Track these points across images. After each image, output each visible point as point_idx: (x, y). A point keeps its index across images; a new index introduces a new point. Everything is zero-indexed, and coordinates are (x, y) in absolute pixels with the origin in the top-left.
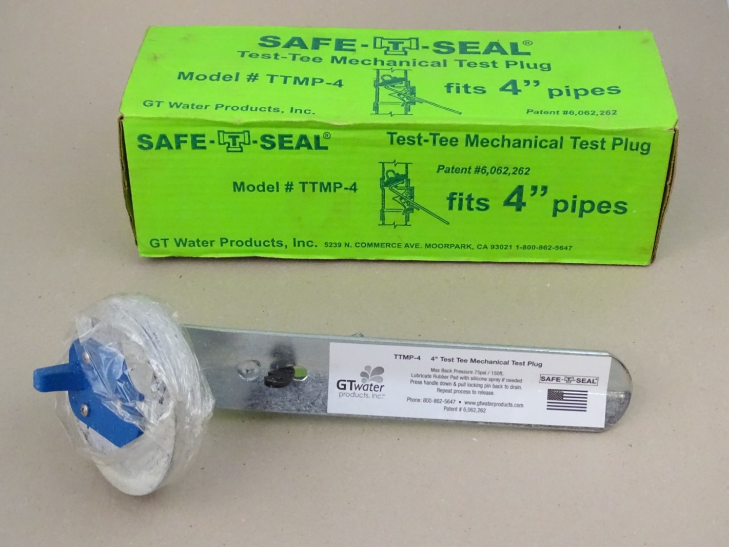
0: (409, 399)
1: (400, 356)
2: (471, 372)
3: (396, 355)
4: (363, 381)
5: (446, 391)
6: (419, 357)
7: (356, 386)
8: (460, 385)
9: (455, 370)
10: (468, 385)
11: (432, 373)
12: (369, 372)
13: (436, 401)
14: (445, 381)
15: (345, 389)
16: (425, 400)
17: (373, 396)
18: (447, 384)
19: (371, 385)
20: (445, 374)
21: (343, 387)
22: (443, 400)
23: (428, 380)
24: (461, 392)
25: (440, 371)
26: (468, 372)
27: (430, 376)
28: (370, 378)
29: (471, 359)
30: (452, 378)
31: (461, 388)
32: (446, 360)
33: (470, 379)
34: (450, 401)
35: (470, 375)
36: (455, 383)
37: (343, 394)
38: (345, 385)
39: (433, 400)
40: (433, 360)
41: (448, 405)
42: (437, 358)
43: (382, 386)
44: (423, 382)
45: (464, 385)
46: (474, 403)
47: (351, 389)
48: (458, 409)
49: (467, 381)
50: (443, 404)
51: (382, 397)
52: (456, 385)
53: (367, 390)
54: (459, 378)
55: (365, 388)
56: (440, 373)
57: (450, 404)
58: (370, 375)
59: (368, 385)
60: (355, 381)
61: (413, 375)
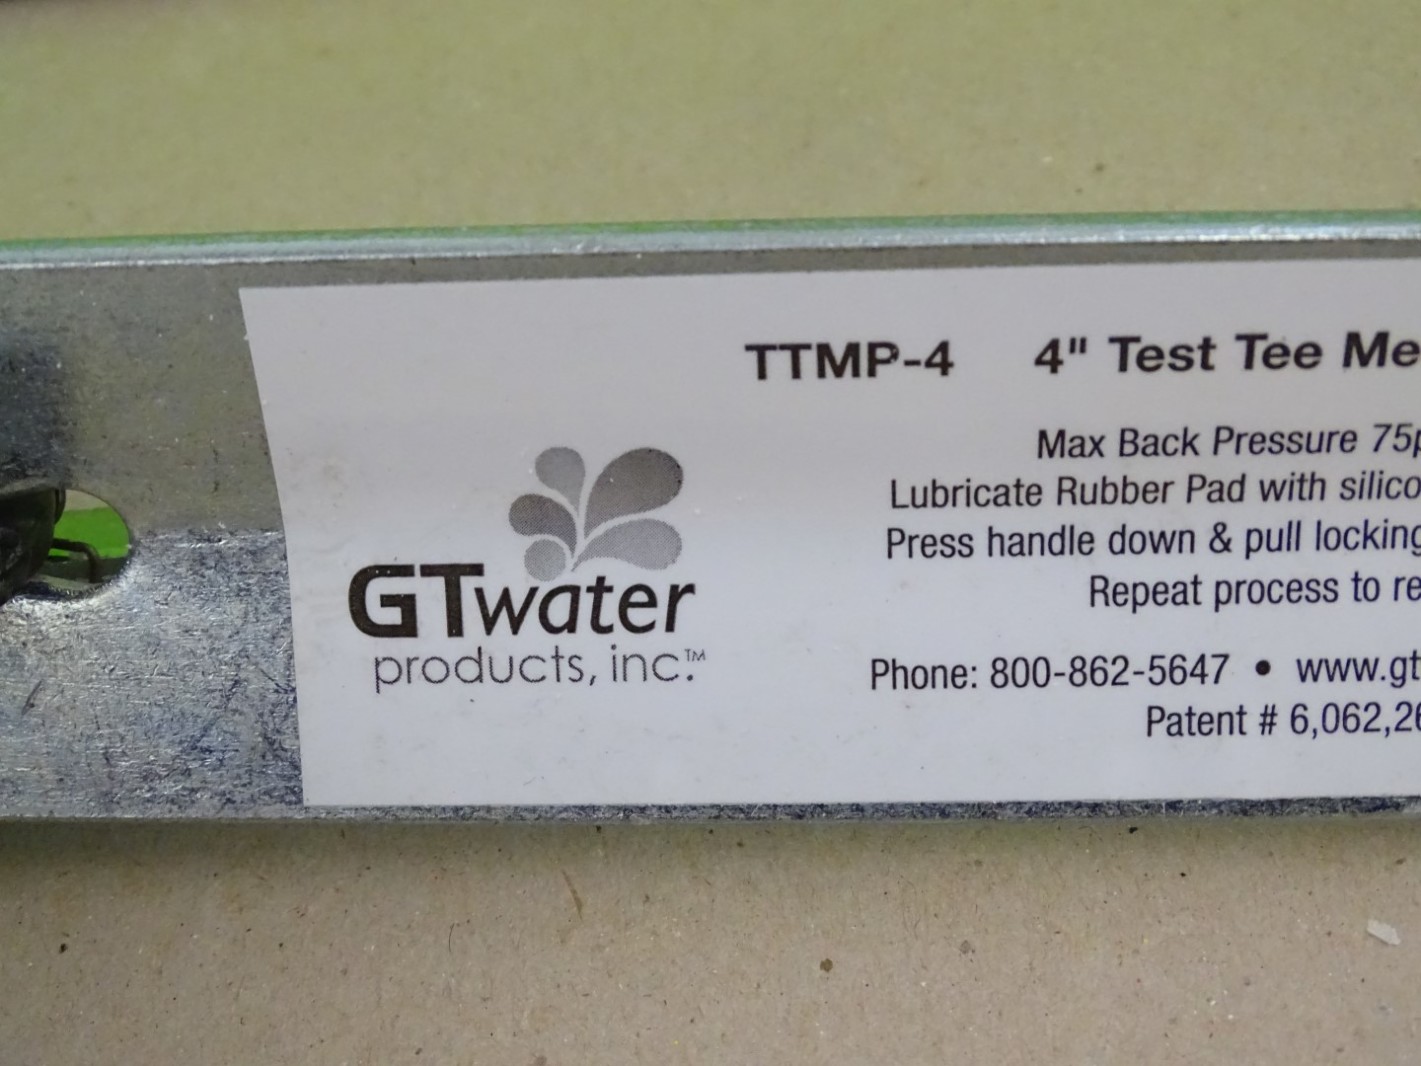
0: (884, 669)
1: (795, 350)
2: (1348, 440)
3: (761, 351)
4: (535, 559)
5: (1156, 593)
6: (943, 348)
7: (492, 604)
8: (1259, 541)
9: (1226, 435)
10: (1321, 541)
11: (1047, 472)
12: (575, 501)
13: (1086, 671)
14: (1143, 517)
15: (408, 628)
16: (1003, 672)
17: (619, 669)
18: (1161, 542)
19: (600, 588)
20: (1143, 470)
21: (393, 616)
22: (1140, 662)
23: (1013, 520)
24: (1266, 591)
25: (1111, 446)
26: (1325, 442)
27: (1030, 494)
28: (582, 543)
29: (1353, 339)
30: (1200, 496)
31: (1269, 566)
32: (1150, 359)
33: (1334, 489)
34: (1189, 666)
35: (1333, 466)
36: (1219, 530)
37: (405, 669)
38: (407, 603)
39: (1061, 664)
40: (1055, 365)
41: (1174, 698)
42: (1079, 345)
43: (676, 594)
44: (980, 543)
45: (1290, 538)
46: (1366, 669)
47: (455, 627)
48: (1252, 722)
49: (1308, 513)
50: (1140, 693)
51: (683, 667)
52: (1226, 547)
53: (571, 626)
54: (1252, 490)
55: (559, 612)
56: (1111, 466)
57: (1193, 682)
58: (580, 522)
59: (574, 591)
60: (477, 570)
61: (904, 497)
